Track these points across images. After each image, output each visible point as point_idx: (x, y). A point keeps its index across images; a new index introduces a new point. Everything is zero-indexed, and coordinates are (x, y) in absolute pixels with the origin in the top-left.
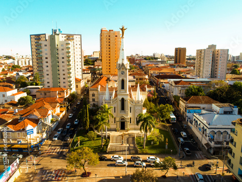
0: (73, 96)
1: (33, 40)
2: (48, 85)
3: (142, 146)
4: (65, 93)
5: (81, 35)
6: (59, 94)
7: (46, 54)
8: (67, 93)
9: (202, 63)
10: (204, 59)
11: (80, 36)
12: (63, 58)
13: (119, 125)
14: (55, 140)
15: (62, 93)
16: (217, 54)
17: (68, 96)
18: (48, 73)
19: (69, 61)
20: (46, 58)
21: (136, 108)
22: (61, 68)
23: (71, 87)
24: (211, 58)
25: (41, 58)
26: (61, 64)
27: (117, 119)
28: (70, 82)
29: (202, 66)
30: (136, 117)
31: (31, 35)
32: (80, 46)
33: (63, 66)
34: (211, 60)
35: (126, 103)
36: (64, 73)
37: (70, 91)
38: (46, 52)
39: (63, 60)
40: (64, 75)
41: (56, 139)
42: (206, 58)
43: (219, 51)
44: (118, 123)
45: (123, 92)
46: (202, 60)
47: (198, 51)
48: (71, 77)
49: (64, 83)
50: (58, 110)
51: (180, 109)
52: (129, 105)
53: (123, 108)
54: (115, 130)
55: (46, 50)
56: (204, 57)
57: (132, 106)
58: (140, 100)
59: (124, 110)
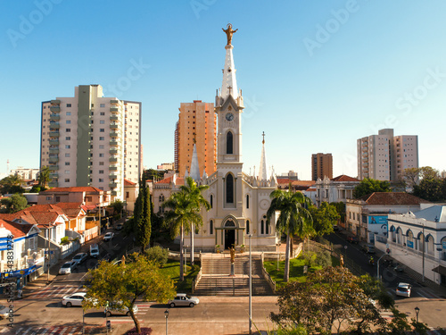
0: (117, 207)
1: (47, 110)
2: (67, 185)
3: (280, 276)
4: (101, 197)
5: (140, 104)
6: (88, 198)
7: (69, 122)
8: (105, 198)
9: (371, 161)
10: (374, 153)
11: (138, 105)
12: (102, 130)
13: (221, 237)
14: (64, 274)
15: (93, 197)
16: (398, 145)
17: (106, 204)
18: (67, 160)
19: (114, 136)
20: (68, 130)
21: (260, 198)
22: (96, 151)
23: (115, 190)
24: (387, 151)
25: (58, 130)
26: (96, 142)
27: (217, 224)
28: (114, 178)
29: (371, 167)
30: (261, 218)
31: (43, 103)
32: (137, 124)
33: (102, 147)
34: (388, 156)
35: (236, 185)
36: (101, 159)
37: (112, 198)
38: (68, 118)
39: (102, 134)
40: (102, 164)
41: (68, 271)
42: (377, 152)
43: (401, 140)
44: (219, 232)
45: (230, 160)
46: (371, 157)
47: (360, 141)
48: (115, 169)
49: (100, 180)
50: (81, 224)
51: (350, 224)
52: (245, 191)
53: (230, 198)
54: (213, 251)
55: (69, 113)
56: (374, 149)
57: (251, 193)
58: (268, 178)
59: (232, 202)
